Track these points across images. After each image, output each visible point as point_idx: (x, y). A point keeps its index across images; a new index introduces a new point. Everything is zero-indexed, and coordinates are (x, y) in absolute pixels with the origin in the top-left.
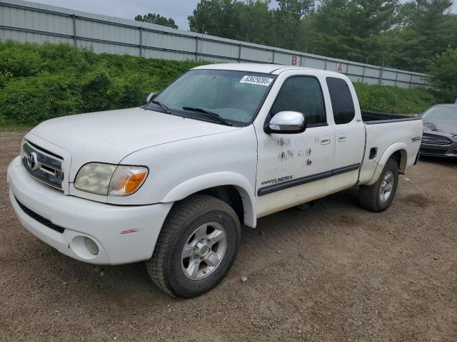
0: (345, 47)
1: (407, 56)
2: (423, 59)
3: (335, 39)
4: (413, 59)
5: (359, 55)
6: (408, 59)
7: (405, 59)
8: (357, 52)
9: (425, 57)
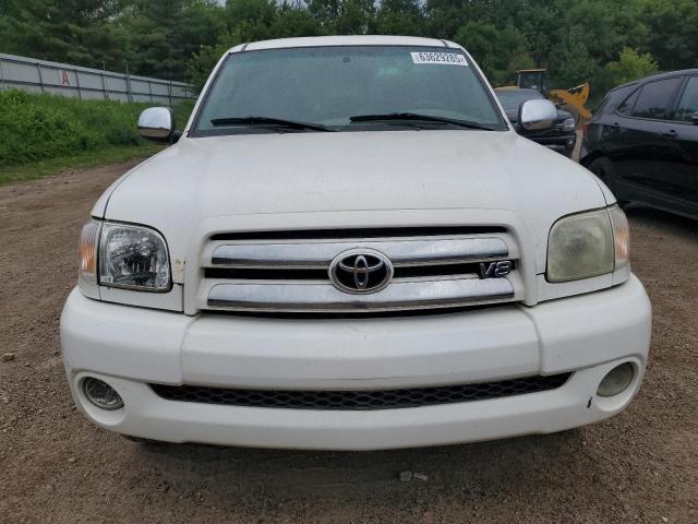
0: (60, 42)
1: (150, 58)
2: (175, 62)
3: (37, 29)
4: (161, 60)
5: (88, 56)
6: (153, 61)
7: (148, 61)
8: (81, 51)
9: (177, 59)
